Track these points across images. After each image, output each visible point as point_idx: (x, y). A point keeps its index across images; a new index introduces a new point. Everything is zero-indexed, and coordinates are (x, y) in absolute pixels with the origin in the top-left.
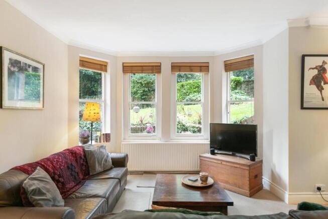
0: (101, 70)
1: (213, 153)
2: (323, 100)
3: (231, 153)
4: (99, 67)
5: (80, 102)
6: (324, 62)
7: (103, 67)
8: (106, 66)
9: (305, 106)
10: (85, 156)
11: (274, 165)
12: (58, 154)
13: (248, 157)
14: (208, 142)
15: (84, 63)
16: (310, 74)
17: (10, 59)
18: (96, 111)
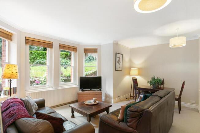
1: (83, 91)
3: (90, 90)
6: (120, 56)
8: (11, 36)
11: (107, 91)
13: (98, 90)
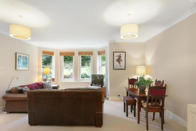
0: (51, 55)
1: (91, 85)
2: (120, 66)
4: (50, 53)
5: (43, 67)
6: (120, 54)
7: (52, 53)
8: (53, 53)
9: (114, 68)
10: (42, 85)
12: (33, 84)
13: (100, 86)
14: (91, 81)
15: (44, 52)
16: (116, 58)
17: (19, 56)
18: (48, 70)
